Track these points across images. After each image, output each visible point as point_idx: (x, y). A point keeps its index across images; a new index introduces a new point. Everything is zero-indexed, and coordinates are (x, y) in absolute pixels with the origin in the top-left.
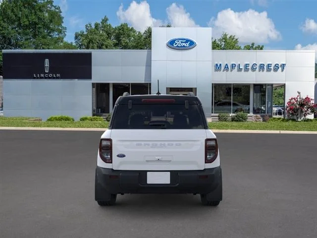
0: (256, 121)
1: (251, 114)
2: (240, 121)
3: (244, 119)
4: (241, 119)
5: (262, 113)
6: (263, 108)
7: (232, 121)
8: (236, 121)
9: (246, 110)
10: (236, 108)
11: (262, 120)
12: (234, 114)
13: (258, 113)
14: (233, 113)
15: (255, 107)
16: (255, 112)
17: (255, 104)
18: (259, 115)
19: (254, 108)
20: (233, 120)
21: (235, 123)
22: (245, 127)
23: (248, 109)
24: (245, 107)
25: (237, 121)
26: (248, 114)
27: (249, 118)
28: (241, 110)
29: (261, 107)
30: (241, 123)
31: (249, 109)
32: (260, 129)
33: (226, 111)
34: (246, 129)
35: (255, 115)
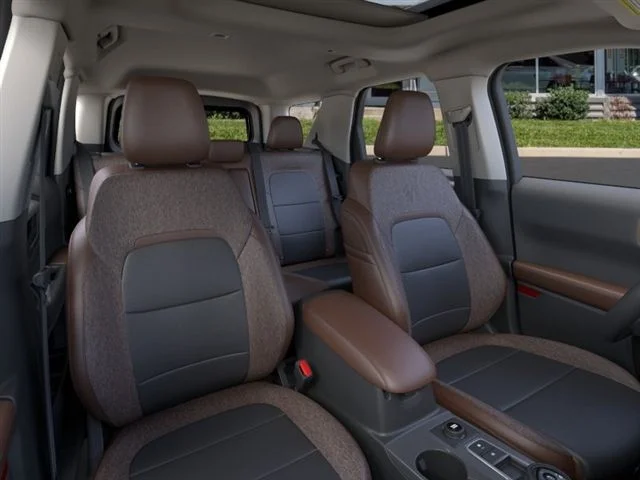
0: (617, 117)
1: (600, 94)
2: (565, 117)
3: (578, 111)
4: (567, 110)
5: (632, 91)
6: (635, 74)
7: (540, 117)
8: (550, 117)
9: (582, 81)
10: (549, 74)
11: (634, 114)
12: (544, 95)
13: (622, 91)
14: (541, 91)
15: (610, 69)
16: (612, 87)
17: (610, 61)
18: (624, 99)
19: (607, 75)
20: (542, 113)
21: (549, 126)
22: (581, 137)
23: (588, 76)
24: (579, 72)
25: (557, 117)
26: (591, 96)
27: (592, 107)
28: (568, 81)
29: (631, 71)
30: (567, 126)
31: (593, 78)
32: (630, 146)
33: (517, 85)
34: (583, 145)
35: (611, 98)
